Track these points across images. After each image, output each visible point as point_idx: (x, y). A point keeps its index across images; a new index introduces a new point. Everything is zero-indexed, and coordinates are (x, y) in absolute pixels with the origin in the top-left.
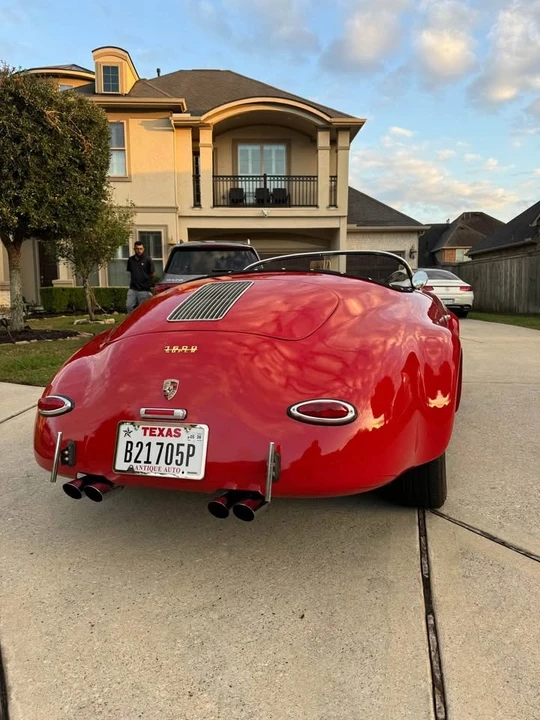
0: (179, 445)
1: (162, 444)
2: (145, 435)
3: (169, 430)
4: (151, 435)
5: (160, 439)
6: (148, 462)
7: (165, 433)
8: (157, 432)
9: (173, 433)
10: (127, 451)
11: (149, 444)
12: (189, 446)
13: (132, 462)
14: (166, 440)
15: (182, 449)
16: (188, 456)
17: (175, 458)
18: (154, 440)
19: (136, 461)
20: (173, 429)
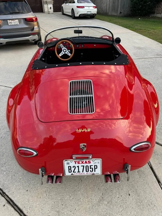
0: (90, 166)
1: (84, 166)
2: (76, 163)
3: (86, 162)
4: (78, 163)
5: (83, 165)
6: (79, 172)
7: (84, 162)
8: (81, 162)
9: (88, 162)
10: (69, 169)
11: (78, 167)
12: (95, 166)
13: (72, 172)
14: (85, 165)
15: (92, 167)
16: (95, 169)
17: (90, 170)
18: (80, 165)
19: (74, 172)
20: (87, 161)
